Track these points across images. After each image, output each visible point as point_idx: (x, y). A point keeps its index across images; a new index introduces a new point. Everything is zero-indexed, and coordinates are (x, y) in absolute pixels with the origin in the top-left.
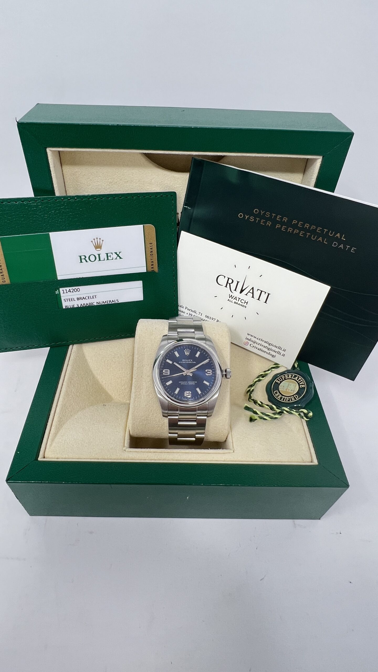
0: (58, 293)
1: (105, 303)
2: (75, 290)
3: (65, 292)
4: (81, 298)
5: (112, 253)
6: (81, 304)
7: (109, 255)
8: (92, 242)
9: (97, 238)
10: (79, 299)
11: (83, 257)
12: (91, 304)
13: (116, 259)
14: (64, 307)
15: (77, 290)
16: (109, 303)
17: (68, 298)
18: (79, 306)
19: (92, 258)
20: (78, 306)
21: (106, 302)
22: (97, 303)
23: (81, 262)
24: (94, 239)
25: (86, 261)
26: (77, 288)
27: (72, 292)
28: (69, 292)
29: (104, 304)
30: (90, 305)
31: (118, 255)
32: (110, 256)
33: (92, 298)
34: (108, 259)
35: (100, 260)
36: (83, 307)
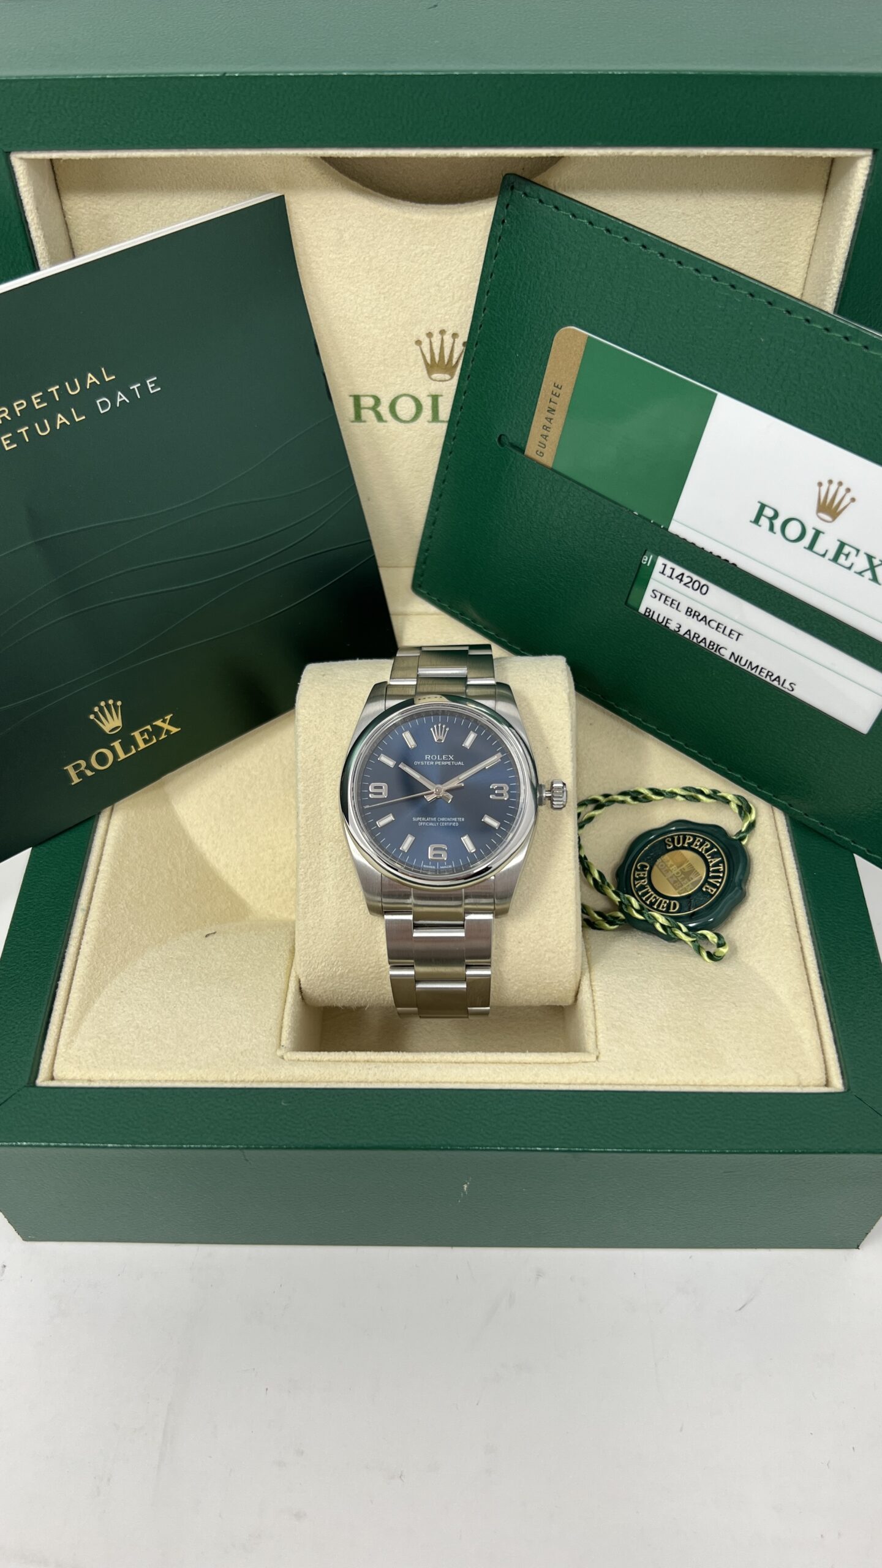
0: (648, 564)
1: (752, 669)
2: (696, 585)
3: (668, 572)
4: (697, 614)
5: (858, 551)
6: (689, 631)
7: (846, 550)
8: (820, 484)
9: (840, 484)
10: (693, 613)
11: (769, 512)
12: (715, 647)
13: (860, 573)
14: (642, 610)
15: (700, 587)
16: (764, 678)
17: (667, 592)
18: (682, 632)
19: (793, 530)
20: (677, 630)
21: (757, 667)
22: (733, 654)
23: (757, 521)
24: (830, 482)
25: (772, 528)
26: (703, 582)
27: (685, 584)
28: (677, 577)
29: (749, 670)
30: (711, 647)
31: (872, 568)
32: (847, 555)
33: (727, 632)
34: (835, 559)
35: (811, 547)
36: (689, 643)
